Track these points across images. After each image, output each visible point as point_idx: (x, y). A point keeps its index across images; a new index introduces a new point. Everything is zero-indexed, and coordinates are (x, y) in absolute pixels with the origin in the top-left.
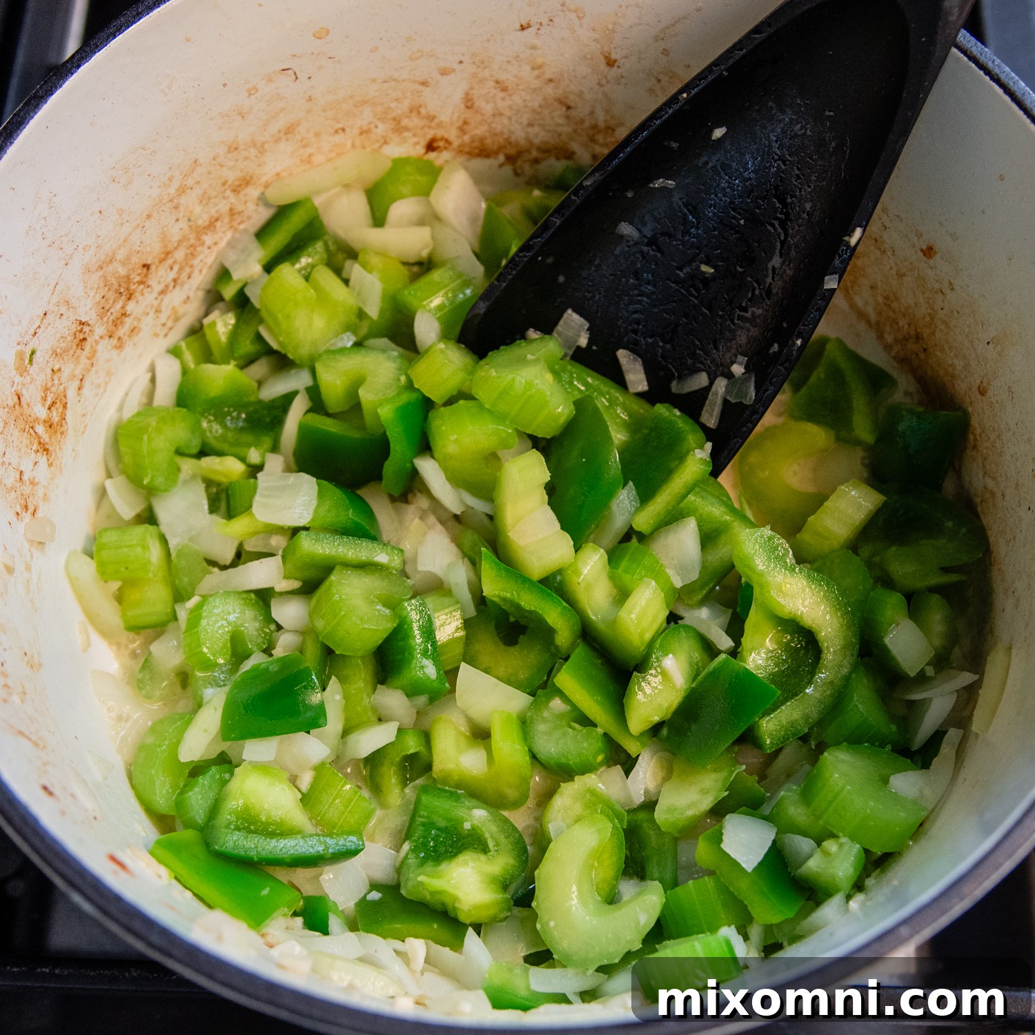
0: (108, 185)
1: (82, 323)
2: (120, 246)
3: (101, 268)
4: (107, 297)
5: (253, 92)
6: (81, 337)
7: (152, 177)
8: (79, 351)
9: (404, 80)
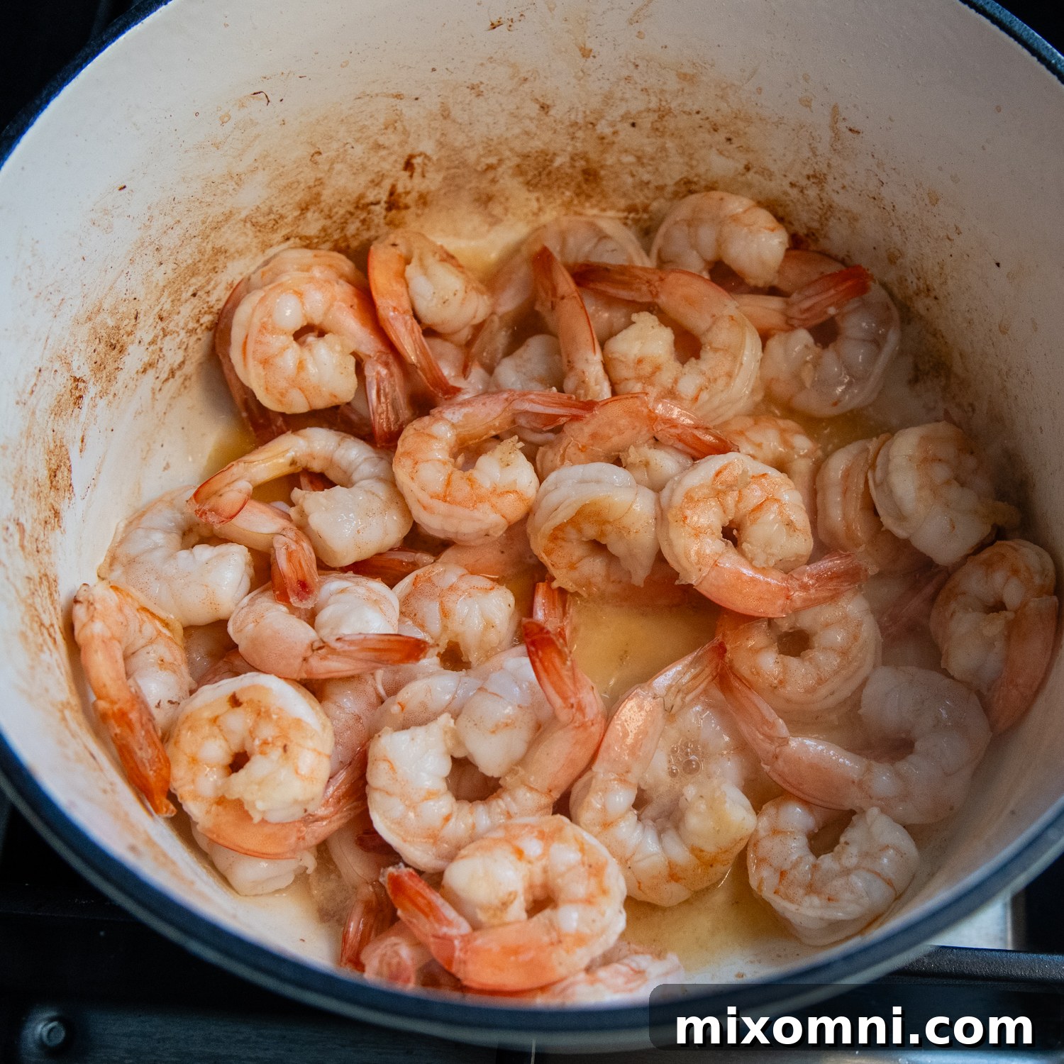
0: (88, 229)
1: (76, 380)
2: (106, 295)
3: (90, 320)
4: (98, 350)
5: (226, 119)
6: (78, 395)
7: (131, 218)
8: (77, 410)
9: (377, 95)
